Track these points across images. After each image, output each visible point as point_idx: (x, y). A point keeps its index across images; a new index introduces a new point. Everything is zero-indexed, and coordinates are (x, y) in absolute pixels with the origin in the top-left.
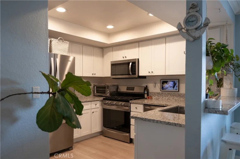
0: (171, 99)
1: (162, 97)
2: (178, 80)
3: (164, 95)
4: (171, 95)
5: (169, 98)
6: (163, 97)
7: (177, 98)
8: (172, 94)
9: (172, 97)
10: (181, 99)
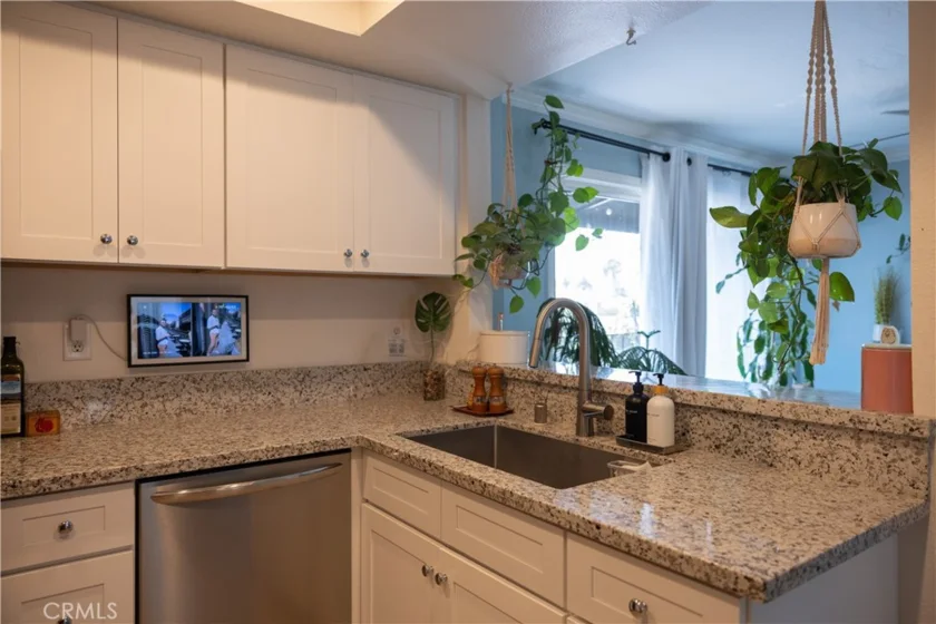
0: (201, 406)
1: (138, 404)
2: (244, 300)
3: (153, 394)
4: (203, 386)
5: (191, 407)
6: (144, 405)
7: (236, 399)
8: (207, 379)
9: (206, 397)
10: (259, 402)
